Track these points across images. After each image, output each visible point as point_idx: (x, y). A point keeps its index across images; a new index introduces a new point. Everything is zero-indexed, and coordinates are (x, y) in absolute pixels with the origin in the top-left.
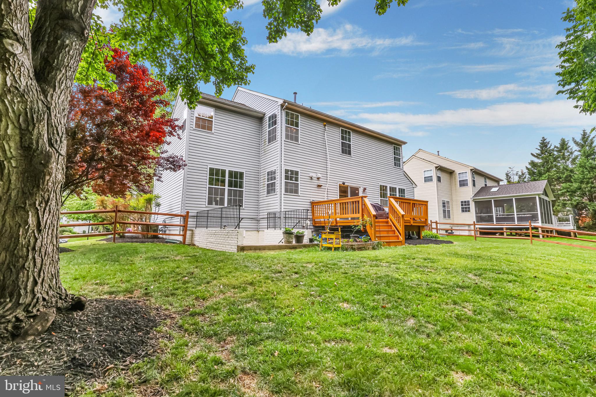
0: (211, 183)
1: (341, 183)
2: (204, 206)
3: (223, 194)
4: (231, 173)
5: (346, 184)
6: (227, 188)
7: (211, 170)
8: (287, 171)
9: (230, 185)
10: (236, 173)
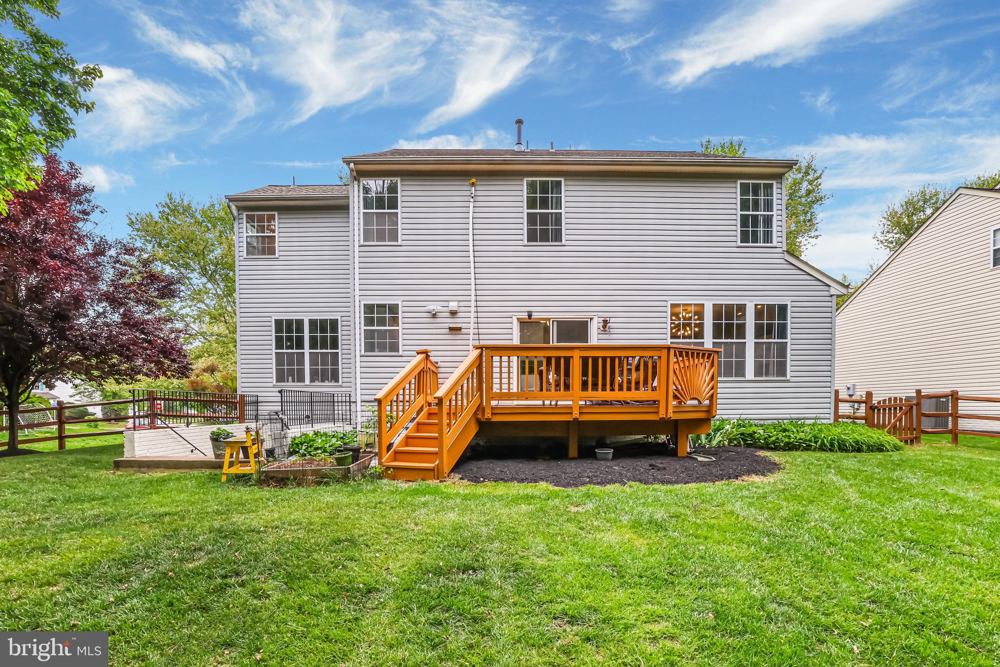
0: (279, 345)
1: (525, 316)
2: (271, 385)
3: (301, 362)
4: (313, 323)
5: (535, 316)
6: (307, 351)
7: (278, 323)
8: (369, 308)
9: (313, 346)
10: (323, 322)
